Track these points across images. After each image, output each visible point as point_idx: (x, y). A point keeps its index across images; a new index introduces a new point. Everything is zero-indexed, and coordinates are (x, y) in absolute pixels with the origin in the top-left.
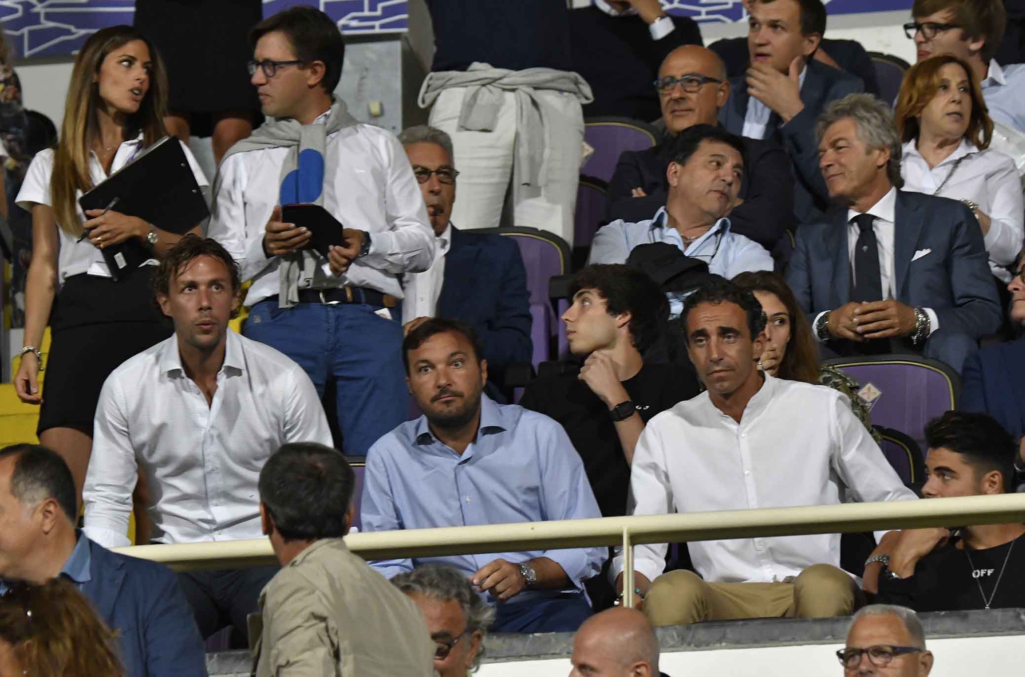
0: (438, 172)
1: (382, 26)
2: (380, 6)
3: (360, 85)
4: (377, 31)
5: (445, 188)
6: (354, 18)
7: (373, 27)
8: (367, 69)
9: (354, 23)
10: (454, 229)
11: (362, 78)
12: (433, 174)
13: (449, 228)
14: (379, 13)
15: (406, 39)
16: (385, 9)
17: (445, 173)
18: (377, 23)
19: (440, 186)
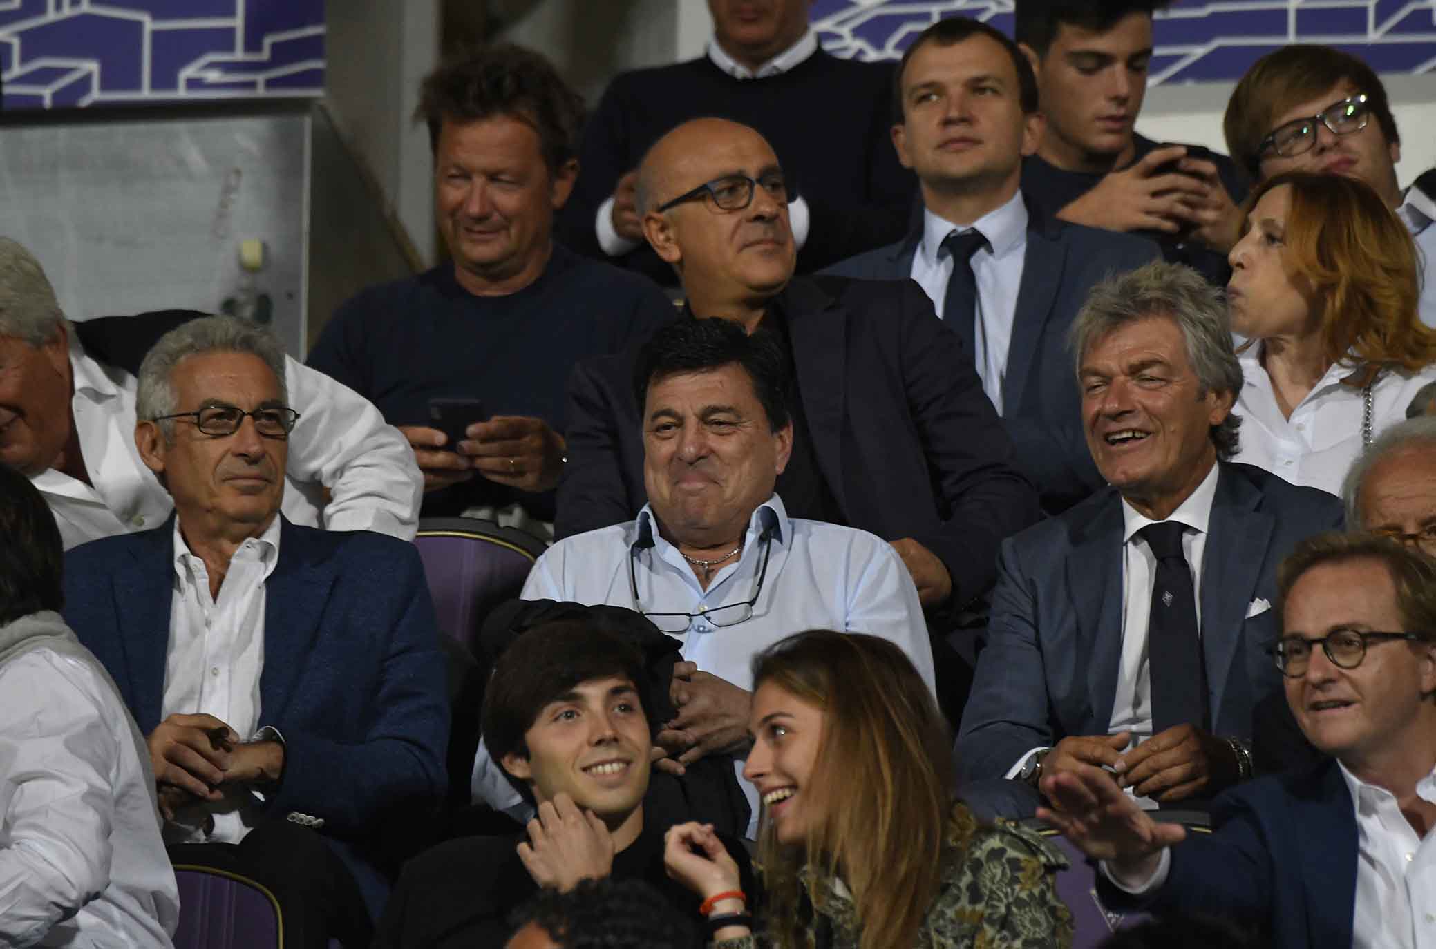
0: (255, 415)
1: (271, 84)
2: (268, 41)
3: (224, 205)
4: (261, 92)
5: (272, 447)
6: (212, 66)
7: (251, 85)
8: (238, 172)
9: (213, 76)
10: (285, 522)
11: (228, 190)
12: (247, 419)
13: (277, 521)
14: (265, 55)
15: (323, 109)
16: (275, 47)
17: (270, 416)
18: (261, 78)
19: (262, 443)
